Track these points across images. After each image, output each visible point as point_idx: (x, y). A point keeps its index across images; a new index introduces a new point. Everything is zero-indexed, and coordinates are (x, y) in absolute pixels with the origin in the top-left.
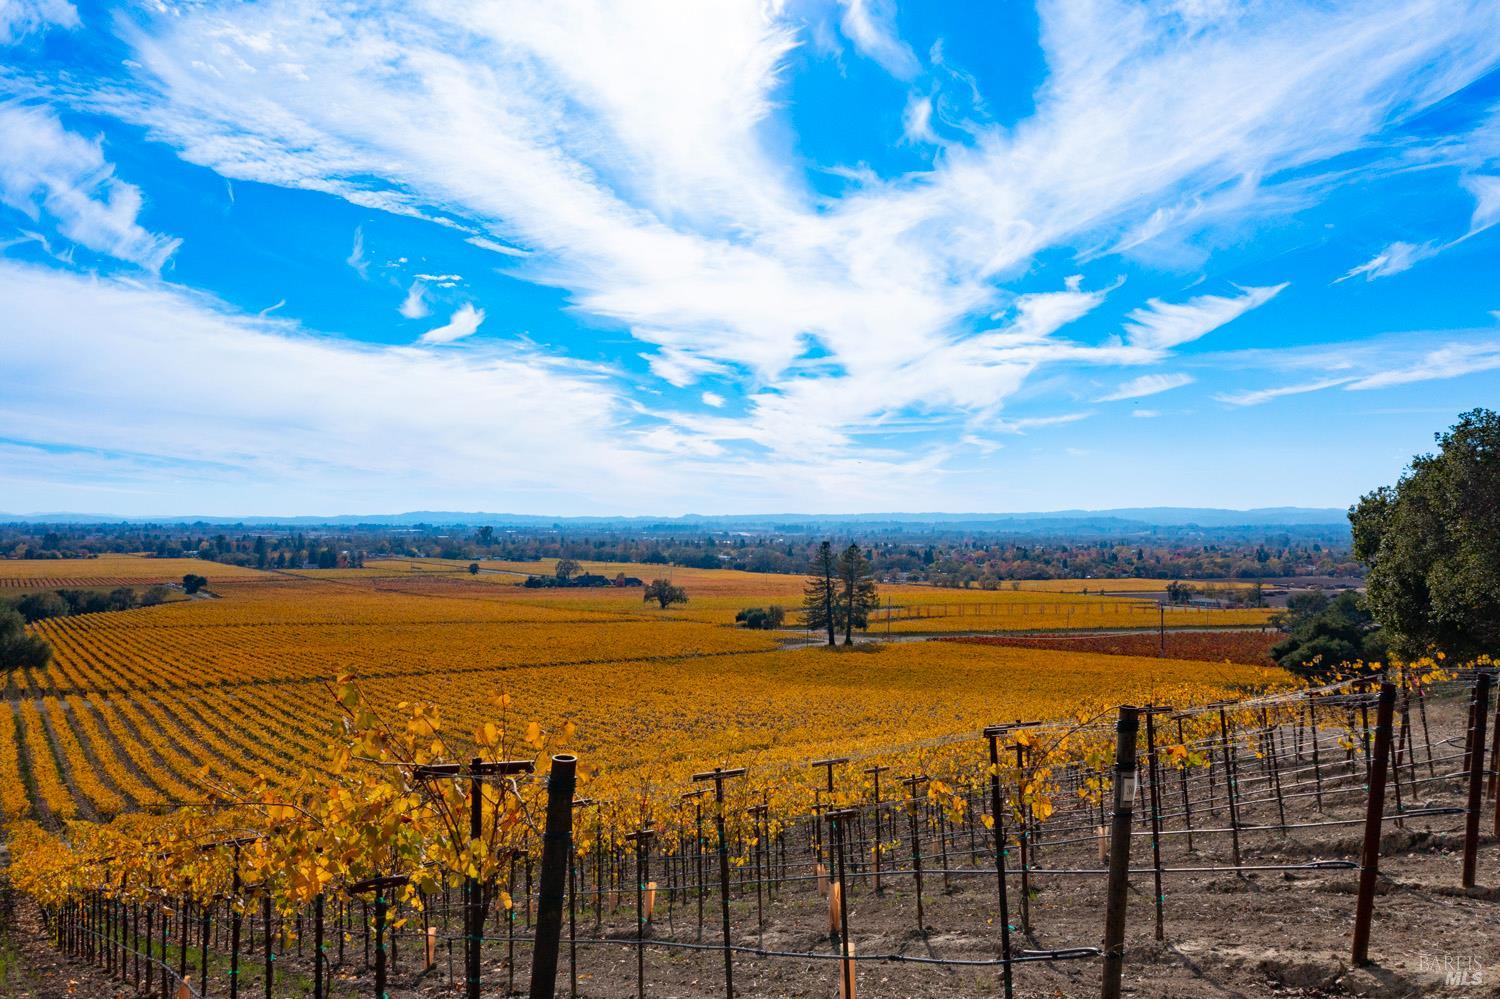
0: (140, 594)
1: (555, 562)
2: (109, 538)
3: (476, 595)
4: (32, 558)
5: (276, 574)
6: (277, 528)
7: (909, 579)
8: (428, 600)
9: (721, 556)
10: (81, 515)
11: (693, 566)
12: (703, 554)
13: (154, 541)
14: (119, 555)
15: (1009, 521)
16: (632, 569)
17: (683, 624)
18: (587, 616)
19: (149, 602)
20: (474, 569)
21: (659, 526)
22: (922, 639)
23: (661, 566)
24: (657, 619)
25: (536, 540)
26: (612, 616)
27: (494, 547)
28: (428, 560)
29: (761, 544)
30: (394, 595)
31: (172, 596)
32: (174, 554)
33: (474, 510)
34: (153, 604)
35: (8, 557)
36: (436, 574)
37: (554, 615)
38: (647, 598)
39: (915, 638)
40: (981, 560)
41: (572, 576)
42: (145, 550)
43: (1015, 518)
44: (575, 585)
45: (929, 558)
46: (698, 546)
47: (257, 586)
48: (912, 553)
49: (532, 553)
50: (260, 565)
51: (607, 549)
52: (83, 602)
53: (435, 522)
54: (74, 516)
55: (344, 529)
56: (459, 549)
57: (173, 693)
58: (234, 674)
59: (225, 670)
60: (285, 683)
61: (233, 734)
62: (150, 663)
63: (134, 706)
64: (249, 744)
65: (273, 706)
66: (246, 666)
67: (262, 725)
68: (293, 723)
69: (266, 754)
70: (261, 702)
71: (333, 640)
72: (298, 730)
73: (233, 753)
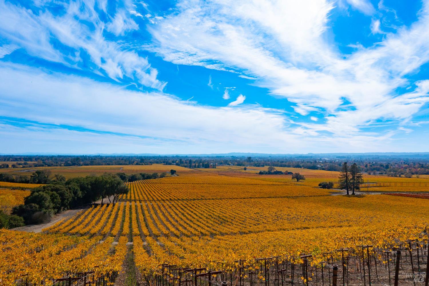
0: (159, 174)
1: (268, 167)
2: (156, 160)
3: (244, 176)
4: (138, 165)
5: (193, 170)
6: (196, 157)
7: (380, 174)
8: (231, 177)
9: (318, 166)
11: (309, 169)
12: (312, 165)
13: (165, 160)
14: (158, 164)
15: (418, 155)
16: (290, 169)
17: (303, 186)
18: (274, 183)
19: (162, 177)
20: (245, 169)
21: (301, 157)
22: (380, 193)
23: (300, 168)
24: (295, 185)
25: (263, 161)
26: (281, 184)
27: (252, 163)
28: (234, 166)
29: (331, 162)
30: (223, 176)
31: (167, 175)
32: (170, 164)
33: (247, 152)
35: (133, 164)
36: (235, 170)
37: (265, 183)
38: (293, 178)
39: (378, 193)
40: (406, 168)
41: (273, 171)
42: (164, 163)
43: (420, 154)
44: (273, 174)
45: (387, 167)
46: (311, 163)
47: (188, 173)
48: (381, 165)
49: (262, 164)
50: (190, 167)
51: (284, 163)
52: (146, 177)
53: (236, 155)
54: (148, 154)
55: (212, 157)
56: (242, 163)
57: (157, 202)
58: (174, 197)
59: (172, 196)
60: (185, 200)
61: (167, 214)
62: (155, 193)
63: (146, 205)
64: (169, 217)
65: (180, 207)
66: (178, 195)
67: (175, 212)
68: (182, 212)
69: (172, 220)
70: (177, 205)
71: (202, 188)
72: (183, 214)
73: (164, 219)
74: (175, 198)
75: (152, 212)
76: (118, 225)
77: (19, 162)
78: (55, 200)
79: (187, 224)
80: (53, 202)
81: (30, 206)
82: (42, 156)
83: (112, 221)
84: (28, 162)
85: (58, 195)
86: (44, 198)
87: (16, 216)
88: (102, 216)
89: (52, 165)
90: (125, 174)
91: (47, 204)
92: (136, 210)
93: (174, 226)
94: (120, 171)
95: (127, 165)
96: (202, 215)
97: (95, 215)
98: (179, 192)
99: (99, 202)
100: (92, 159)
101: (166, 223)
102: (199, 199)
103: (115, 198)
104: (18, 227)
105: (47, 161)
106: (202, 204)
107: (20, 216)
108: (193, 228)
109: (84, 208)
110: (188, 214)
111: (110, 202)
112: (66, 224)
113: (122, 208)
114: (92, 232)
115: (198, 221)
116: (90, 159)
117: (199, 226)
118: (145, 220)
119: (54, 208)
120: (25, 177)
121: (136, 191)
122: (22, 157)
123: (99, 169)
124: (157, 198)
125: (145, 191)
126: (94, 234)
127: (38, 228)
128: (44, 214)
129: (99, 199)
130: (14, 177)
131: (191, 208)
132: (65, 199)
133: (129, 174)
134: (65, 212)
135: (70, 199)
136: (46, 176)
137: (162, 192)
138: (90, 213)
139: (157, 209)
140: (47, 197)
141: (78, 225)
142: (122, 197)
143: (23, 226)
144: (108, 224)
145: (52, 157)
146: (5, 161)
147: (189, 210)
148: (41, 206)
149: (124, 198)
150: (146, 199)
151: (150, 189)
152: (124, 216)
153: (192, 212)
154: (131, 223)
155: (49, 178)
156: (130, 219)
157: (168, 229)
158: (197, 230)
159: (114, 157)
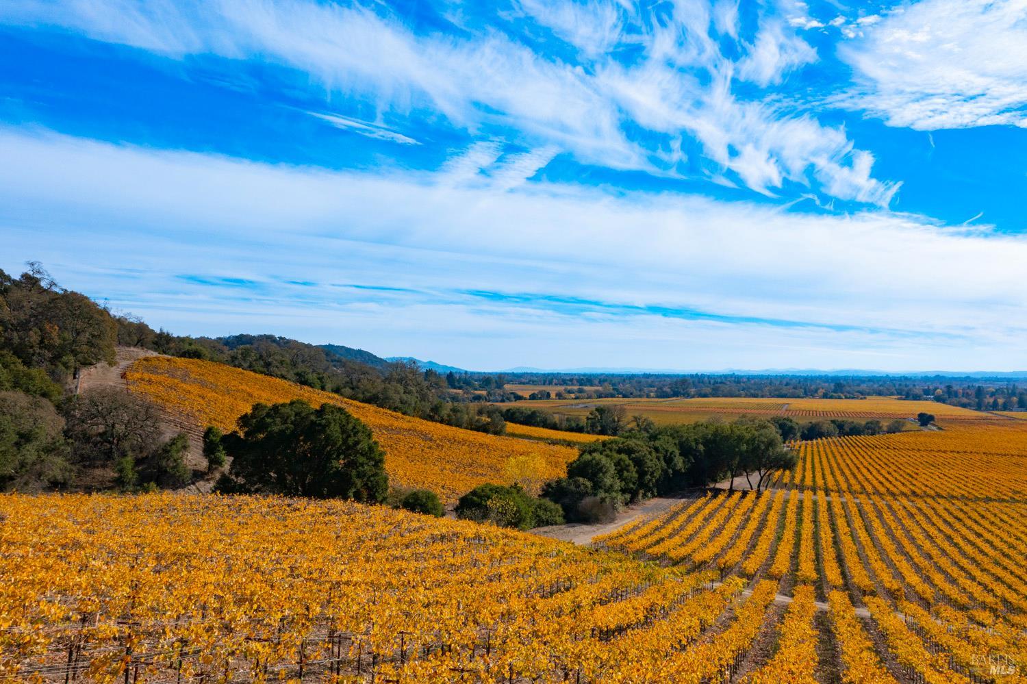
0: (885, 424)
2: (876, 386)
4: (827, 398)
5: (990, 415)
6: (997, 380)
10: (861, 371)
13: (904, 388)
14: (881, 398)
19: (892, 430)
31: (908, 426)
32: (917, 397)
34: (894, 433)
35: (814, 397)
42: (898, 394)
47: (971, 423)
50: (979, 407)
52: (847, 429)
54: (856, 371)
57: (872, 497)
58: (923, 488)
59: (918, 484)
60: (958, 499)
61: (899, 533)
62: (871, 473)
63: (842, 503)
64: (906, 542)
65: (940, 516)
66: (936, 483)
67: (924, 529)
68: (949, 531)
69: (914, 553)
70: (933, 512)
71: (1017, 469)
72: (949, 538)
73: (890, 547)
74: (929, 491)
75: (857, 523)
76: (763, 547)
77: (569, 388)
78: (625, 474)
79: (962, 568)
80: (621, 478)
81: (575, 482)
82: (613, 375)
83: (749, 536)
84: (585, 388)
85: (631, 462)
86: (602, 467)
87: (548, 502)
88: (727, 519)
89: (631, 394)
90: (791, 421)
91: (608, 481)
92: (815, 512)
93: (918, 569)
94: (782, 413)
95: (798, 397)
96: (1011, 546)
97: (711, 515)
98: (941, 476)
99: (725, 485)
100: (716, 382)
101: (896, 557)
102: (1003, 500)
103: (762, 478)
104: (552, 524)
105: (621, 387)
106: (1014, 514)
107: (556, 502)
108: (980, 583)
109: (688, 497)
110: (965, 538)
111: (752, 489)
112: (645, 530)
113: (777, 506)
114: (698, 557)
115: (997, 563)
116: (712, 381)
117: (998, 579)
118: (836, 542)
119: (623, 491)
120: (577, 419)
121: (817, 465)
122: (577, 377)
123: (732, 406)
124: (874, 487)
125: (843, 465)
126: (702, 562)
127: (589, 532)
128: (601, 503)
129: (724, 477)
130: (556, 418)
131: (976, 522)
132: (645, 473)
133: (803, 422)
134: (648, 502)
135: (657, 474)
136: (616, 419)
137: (891, 470)
138: (699, 510)
139: (872, 516)
140: (608, 465)
141: (671, 536)
142: (781, 477)
143: (561, 524)
144: (738, 543)
145: (631, 377)
146: (544, 384)
147: (969, 528)
148: (597, 486)
149: (786, 480)
150: (844, 486)
151: (856, 462)
152: (782, 526)
153: (979, 535)
154: (797, 545)
155: (621, 423)
156: (798, 534)
157: (899, 575)
158: (992, 590)
159: (768, 377)
